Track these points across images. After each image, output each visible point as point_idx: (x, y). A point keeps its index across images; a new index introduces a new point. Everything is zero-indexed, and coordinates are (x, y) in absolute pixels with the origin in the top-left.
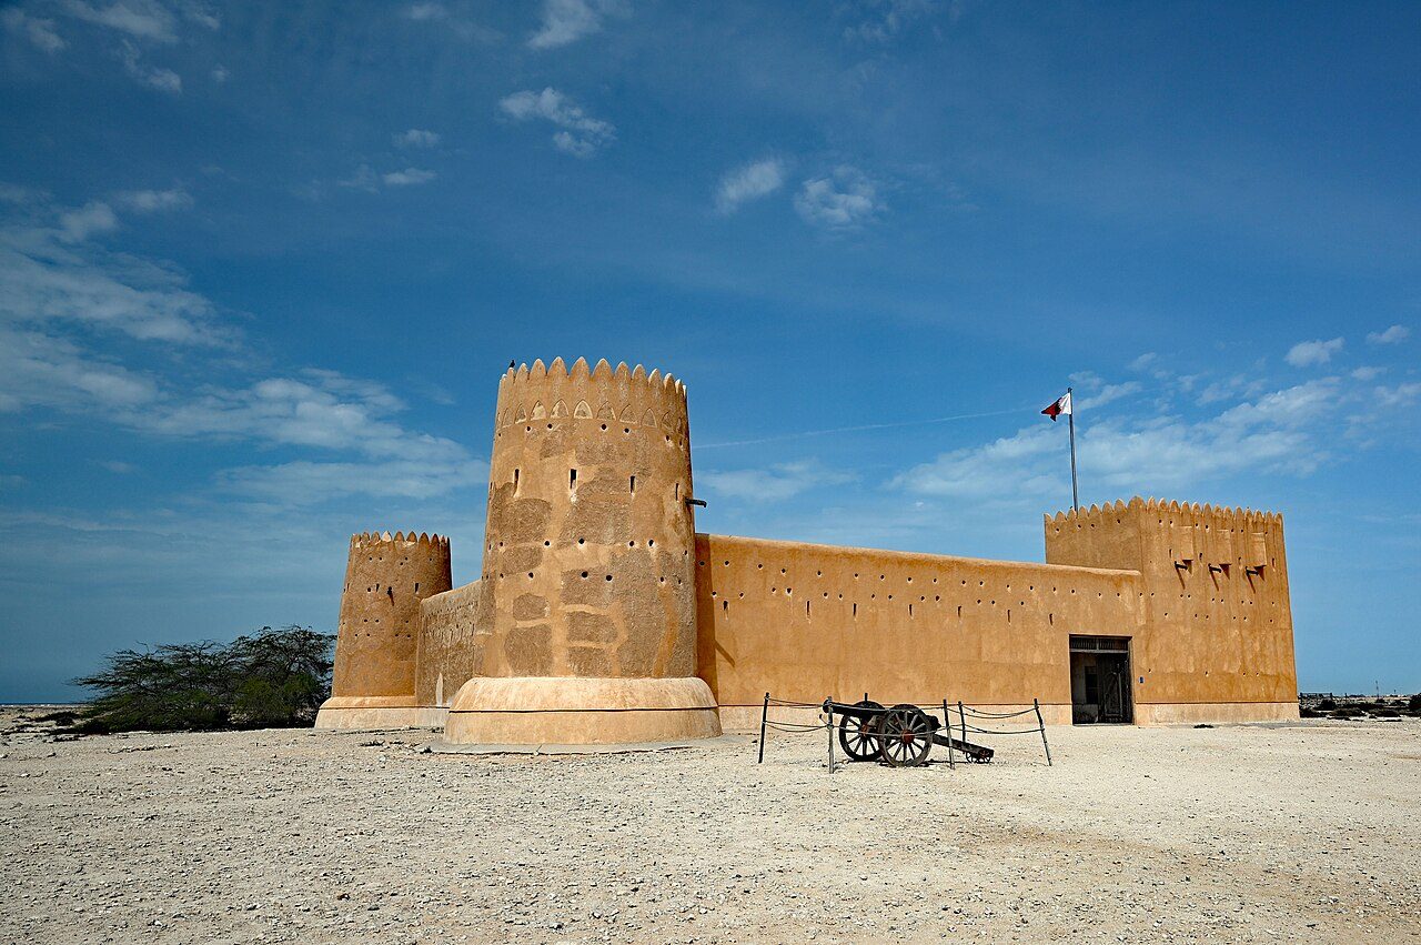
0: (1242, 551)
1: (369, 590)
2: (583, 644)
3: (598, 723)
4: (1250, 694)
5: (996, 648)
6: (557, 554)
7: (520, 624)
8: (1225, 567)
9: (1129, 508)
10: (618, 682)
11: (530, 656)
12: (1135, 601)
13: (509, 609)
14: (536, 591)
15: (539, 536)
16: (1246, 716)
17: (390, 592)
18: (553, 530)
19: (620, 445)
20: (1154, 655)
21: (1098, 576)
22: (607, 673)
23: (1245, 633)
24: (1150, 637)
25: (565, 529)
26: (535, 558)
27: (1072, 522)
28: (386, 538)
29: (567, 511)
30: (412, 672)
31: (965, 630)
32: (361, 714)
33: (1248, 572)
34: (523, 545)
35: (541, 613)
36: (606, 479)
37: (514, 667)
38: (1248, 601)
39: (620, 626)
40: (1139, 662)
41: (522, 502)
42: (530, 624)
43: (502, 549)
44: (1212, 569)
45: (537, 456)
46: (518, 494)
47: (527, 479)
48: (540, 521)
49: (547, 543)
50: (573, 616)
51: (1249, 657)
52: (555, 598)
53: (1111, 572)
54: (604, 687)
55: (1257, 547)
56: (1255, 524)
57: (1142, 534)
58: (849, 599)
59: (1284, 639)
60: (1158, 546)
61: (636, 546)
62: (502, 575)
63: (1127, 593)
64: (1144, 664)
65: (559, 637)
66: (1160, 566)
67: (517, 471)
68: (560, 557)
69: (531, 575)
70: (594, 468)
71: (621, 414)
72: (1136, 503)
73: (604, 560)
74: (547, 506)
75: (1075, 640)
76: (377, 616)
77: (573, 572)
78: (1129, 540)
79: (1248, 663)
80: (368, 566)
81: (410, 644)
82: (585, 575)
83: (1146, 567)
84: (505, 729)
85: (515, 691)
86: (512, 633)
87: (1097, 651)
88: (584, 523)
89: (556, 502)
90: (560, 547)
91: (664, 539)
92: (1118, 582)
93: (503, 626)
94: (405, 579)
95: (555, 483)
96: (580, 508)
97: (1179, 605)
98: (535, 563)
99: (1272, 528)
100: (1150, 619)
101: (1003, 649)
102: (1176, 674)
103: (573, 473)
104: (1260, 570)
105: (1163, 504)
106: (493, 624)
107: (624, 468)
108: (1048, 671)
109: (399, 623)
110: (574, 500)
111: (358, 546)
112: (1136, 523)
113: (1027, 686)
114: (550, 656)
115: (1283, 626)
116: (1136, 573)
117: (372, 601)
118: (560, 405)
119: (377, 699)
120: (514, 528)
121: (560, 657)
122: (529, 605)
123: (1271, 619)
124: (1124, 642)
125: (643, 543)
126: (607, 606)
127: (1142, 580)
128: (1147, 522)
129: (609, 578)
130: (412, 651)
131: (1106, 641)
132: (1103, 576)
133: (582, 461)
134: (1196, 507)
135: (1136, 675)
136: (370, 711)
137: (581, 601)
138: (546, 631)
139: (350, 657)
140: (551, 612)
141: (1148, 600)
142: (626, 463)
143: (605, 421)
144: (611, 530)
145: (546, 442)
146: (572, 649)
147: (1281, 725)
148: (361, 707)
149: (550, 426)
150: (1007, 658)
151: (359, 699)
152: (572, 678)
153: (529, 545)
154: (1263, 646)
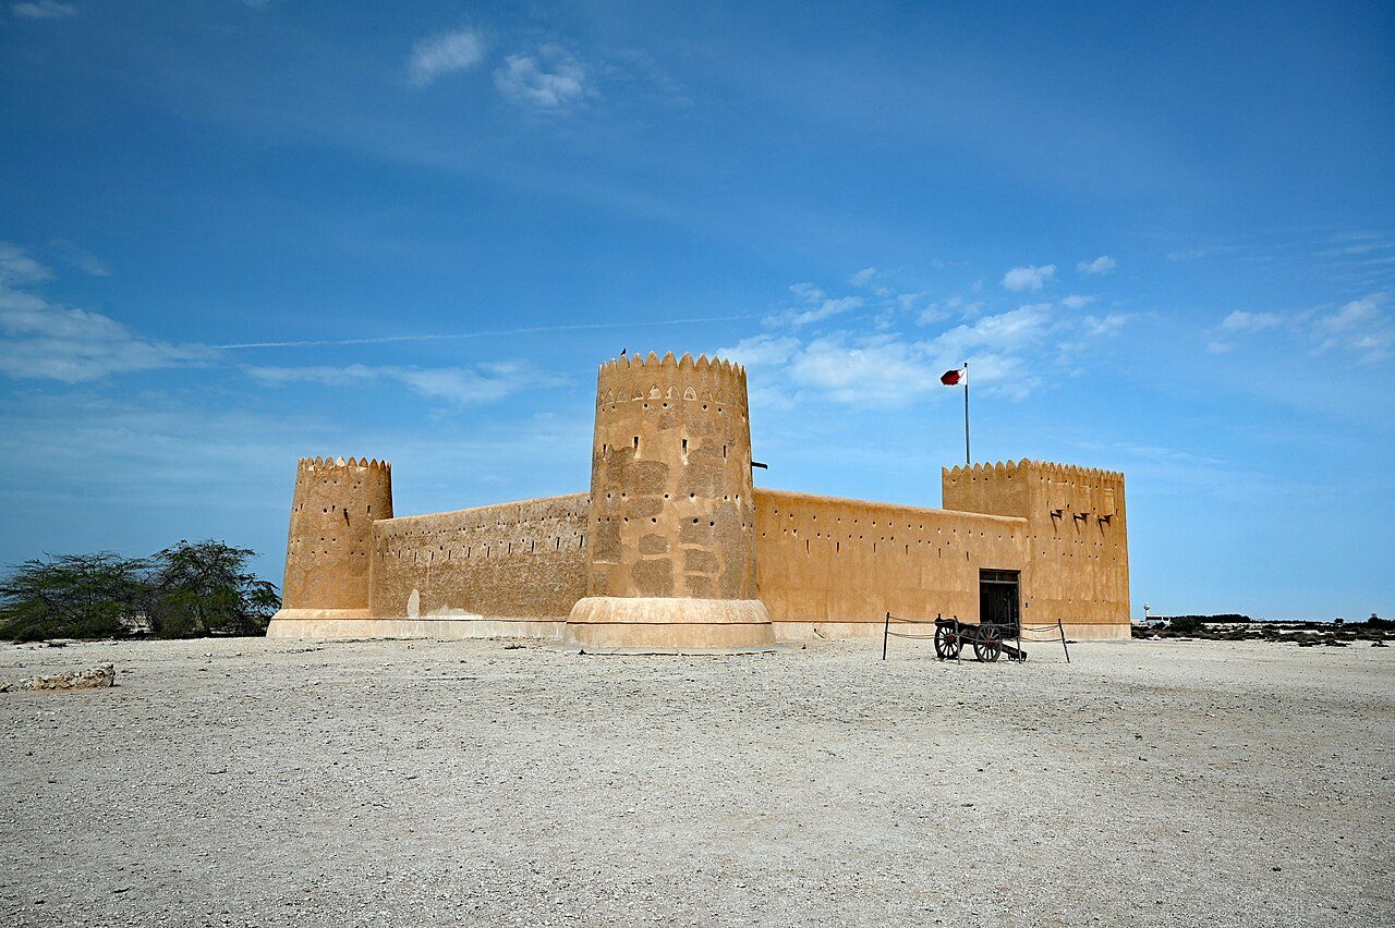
0: (1096, 503)
1: (325, 511)
2: (696, 573)
3: (713, 633)
4: (1098, 617)
5: (931, 579)
6: (675, 505)
7: (645, 558)
8: (1084, 516)
9: (1019, 468)
10: (722, 602)
11: (654, 581)
12: (1023, 543)
13: (635, 545)
14: (658, 533)
15: (659, 490)
16: (1094, 635)
17: (346, 514)
18: (671, 486)
19: (716, 421)
20: (1035, 585)
21: (998, 522)
22: (713, 596)
23: (1096, 569)
24: (1033, 572)
25: (680, 486)
26: (657, 507)
27: (968, 475)
28: (340, 463)
29: (682, 473)
30: (366, 587)
31: (911, 564)
32: (322, 625)
33: (1100, 520)
34: (645, 496)
35: (664, 550)
36: (708, 447)
37: (642, 590)
38: (1098, 543)
39: (720, 559)
40: (1026, 591)
41: (642, 463)
42: (654, 557)
43: (625, 499)
44: (1075, 517)
45: (655, 428)
46: (638, 456)
47: (646, 446)
48: (660, 478)
49: (667, 496)
50: (688, 552)
51: (1099, 588)
52: (673, 538)
53: (1008, 519)
54: (713, 606)
55: (1107, 500)
56: (1105, 481)
57: (1028, 489)
58: (833, 540)
59: (1122, 574)
60: (1040, 499)
61: (729, 499)
62: (626, 520)
63: (1018, 536)
64: (1029, 593)
65: (678, 568)
66: (1040, 515)
67: (636, 439)
68: (677, 507)
69: (654, 520)
70: (700, 439)
71: (716, 398)
72: (1025, 462)
73: (709, 510)
74: (665, 467)
75: (984, 573)
76: (334, 535)
77: (687, 519)
78: (1018, 493)
79: (1098, 593)
80: (323, 489)
81: (364, 561)
82: (696, 521)
83: (1031, 515)
84: (644, 637)
85: (648, 608)
86: (639, 564)
87: (997, 582)
88: (694, 481)
89: (672, 465)
90: (677, 499)
91: (743, 494)
92: (1012, 526)
93: (628, 559)
94: (360, 502)
95: (670, 449)
96: (691, 469)
97: (1053, 545)
98: (659, 510)
99: (1116, 482)
100: (1033, 558)
101: (936, 578)
102: (1050, 601)
103: (685, 442)
104: (1107, 519)
105: (1044, 465)
106: (619, 557)
107: (719, 439)
108: (965, 598)
109: (355, 542)
110: (686, 463)
111: (311, 469)
112: (1024, 480)
113: (951, 609)
114: (671, 581)
115: (1122, 564)
116: (1024, 520)
117: (329, 521)
118: (673, 390)
119: (336, 612)
120: (636, 483)
121: (679, 584)
122: (652, 543)
123: (1115, 557)
124: (1014, 574)
125: (732, 498)
126: (713, 547)
127: (1029, 526)
128: (1033, 479)
129: (712, 524)
130: (366, 568)
131: (1003, 574)
132: (1003, 522)
133: (692, 434)
134: (1067, 467)
135: (1023, 601)
136: (331, 622)
137: (693, 541)
138: (668, 563)
139: (308, 572)
140: (672, 549)
141: (1032, 541)
142: (720, 436)
143: (706, 403)
144: (712, 487)
145: (662, 417)
146: (689, 577)
147: (1118, 642)
148: (322, 618)
149: (665, 405)
150: (938, 587)
151: (319, 612)
152: (689, 599)
153: (652, 496)
154: (1108, 579)
